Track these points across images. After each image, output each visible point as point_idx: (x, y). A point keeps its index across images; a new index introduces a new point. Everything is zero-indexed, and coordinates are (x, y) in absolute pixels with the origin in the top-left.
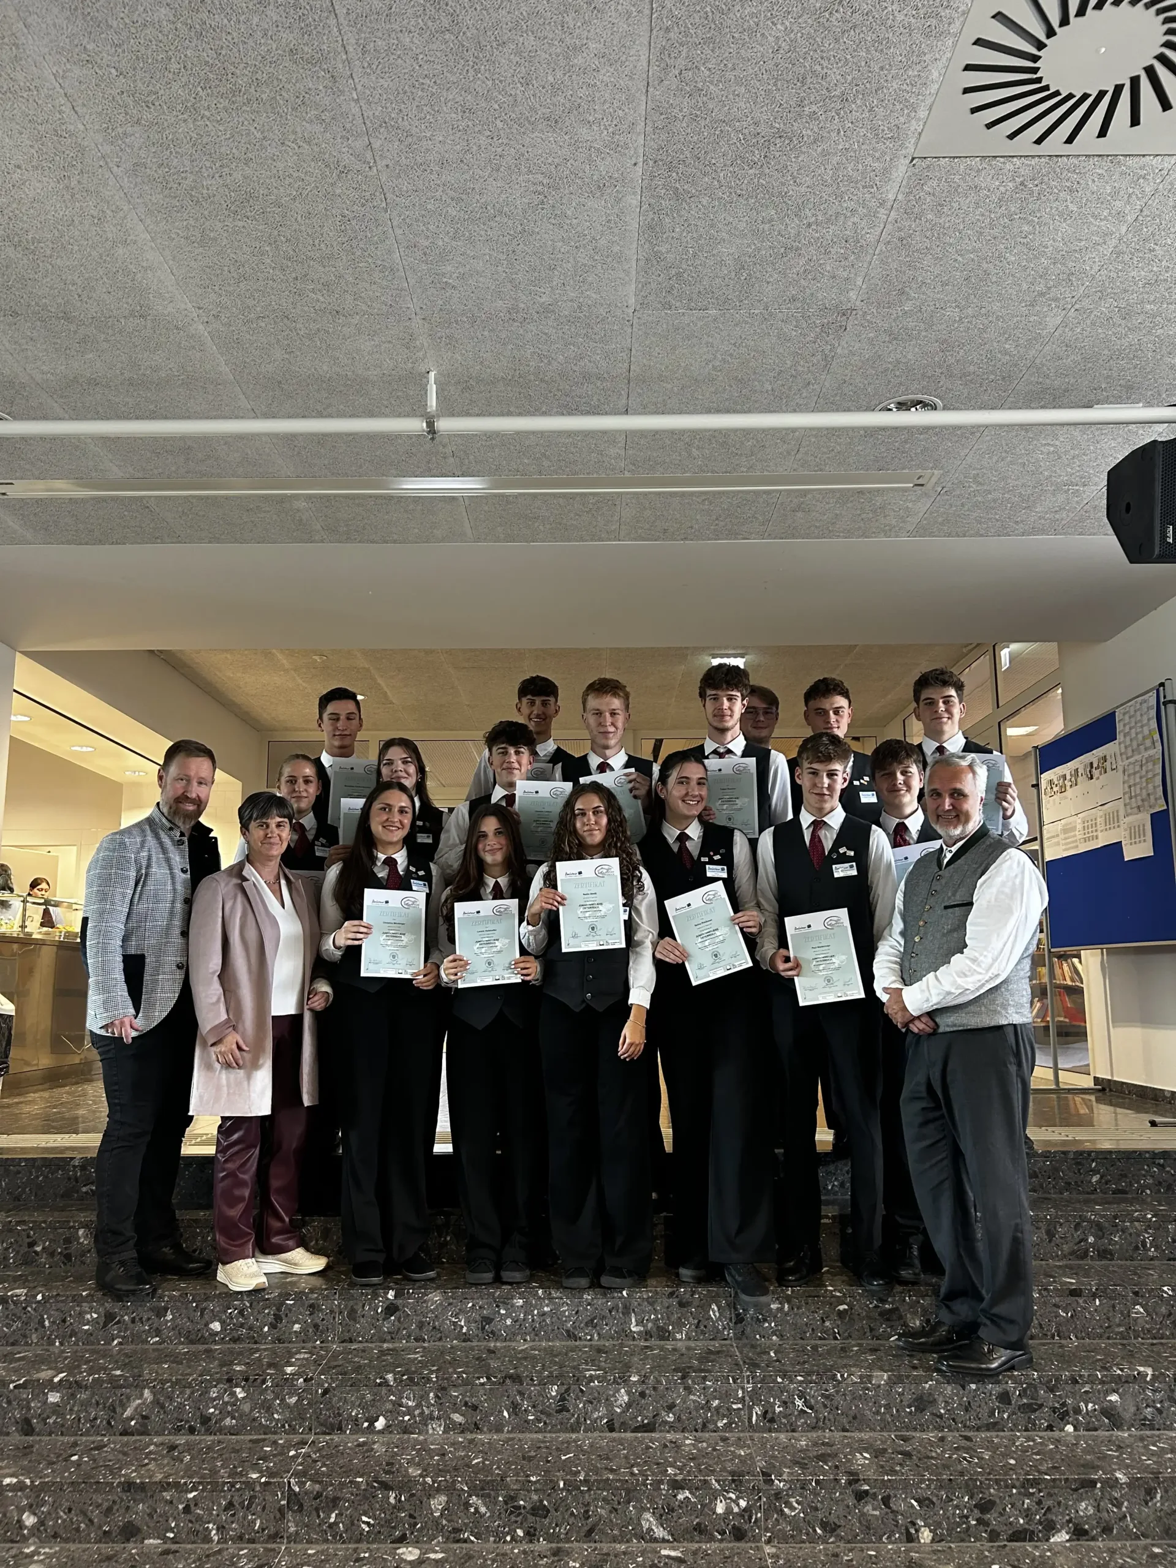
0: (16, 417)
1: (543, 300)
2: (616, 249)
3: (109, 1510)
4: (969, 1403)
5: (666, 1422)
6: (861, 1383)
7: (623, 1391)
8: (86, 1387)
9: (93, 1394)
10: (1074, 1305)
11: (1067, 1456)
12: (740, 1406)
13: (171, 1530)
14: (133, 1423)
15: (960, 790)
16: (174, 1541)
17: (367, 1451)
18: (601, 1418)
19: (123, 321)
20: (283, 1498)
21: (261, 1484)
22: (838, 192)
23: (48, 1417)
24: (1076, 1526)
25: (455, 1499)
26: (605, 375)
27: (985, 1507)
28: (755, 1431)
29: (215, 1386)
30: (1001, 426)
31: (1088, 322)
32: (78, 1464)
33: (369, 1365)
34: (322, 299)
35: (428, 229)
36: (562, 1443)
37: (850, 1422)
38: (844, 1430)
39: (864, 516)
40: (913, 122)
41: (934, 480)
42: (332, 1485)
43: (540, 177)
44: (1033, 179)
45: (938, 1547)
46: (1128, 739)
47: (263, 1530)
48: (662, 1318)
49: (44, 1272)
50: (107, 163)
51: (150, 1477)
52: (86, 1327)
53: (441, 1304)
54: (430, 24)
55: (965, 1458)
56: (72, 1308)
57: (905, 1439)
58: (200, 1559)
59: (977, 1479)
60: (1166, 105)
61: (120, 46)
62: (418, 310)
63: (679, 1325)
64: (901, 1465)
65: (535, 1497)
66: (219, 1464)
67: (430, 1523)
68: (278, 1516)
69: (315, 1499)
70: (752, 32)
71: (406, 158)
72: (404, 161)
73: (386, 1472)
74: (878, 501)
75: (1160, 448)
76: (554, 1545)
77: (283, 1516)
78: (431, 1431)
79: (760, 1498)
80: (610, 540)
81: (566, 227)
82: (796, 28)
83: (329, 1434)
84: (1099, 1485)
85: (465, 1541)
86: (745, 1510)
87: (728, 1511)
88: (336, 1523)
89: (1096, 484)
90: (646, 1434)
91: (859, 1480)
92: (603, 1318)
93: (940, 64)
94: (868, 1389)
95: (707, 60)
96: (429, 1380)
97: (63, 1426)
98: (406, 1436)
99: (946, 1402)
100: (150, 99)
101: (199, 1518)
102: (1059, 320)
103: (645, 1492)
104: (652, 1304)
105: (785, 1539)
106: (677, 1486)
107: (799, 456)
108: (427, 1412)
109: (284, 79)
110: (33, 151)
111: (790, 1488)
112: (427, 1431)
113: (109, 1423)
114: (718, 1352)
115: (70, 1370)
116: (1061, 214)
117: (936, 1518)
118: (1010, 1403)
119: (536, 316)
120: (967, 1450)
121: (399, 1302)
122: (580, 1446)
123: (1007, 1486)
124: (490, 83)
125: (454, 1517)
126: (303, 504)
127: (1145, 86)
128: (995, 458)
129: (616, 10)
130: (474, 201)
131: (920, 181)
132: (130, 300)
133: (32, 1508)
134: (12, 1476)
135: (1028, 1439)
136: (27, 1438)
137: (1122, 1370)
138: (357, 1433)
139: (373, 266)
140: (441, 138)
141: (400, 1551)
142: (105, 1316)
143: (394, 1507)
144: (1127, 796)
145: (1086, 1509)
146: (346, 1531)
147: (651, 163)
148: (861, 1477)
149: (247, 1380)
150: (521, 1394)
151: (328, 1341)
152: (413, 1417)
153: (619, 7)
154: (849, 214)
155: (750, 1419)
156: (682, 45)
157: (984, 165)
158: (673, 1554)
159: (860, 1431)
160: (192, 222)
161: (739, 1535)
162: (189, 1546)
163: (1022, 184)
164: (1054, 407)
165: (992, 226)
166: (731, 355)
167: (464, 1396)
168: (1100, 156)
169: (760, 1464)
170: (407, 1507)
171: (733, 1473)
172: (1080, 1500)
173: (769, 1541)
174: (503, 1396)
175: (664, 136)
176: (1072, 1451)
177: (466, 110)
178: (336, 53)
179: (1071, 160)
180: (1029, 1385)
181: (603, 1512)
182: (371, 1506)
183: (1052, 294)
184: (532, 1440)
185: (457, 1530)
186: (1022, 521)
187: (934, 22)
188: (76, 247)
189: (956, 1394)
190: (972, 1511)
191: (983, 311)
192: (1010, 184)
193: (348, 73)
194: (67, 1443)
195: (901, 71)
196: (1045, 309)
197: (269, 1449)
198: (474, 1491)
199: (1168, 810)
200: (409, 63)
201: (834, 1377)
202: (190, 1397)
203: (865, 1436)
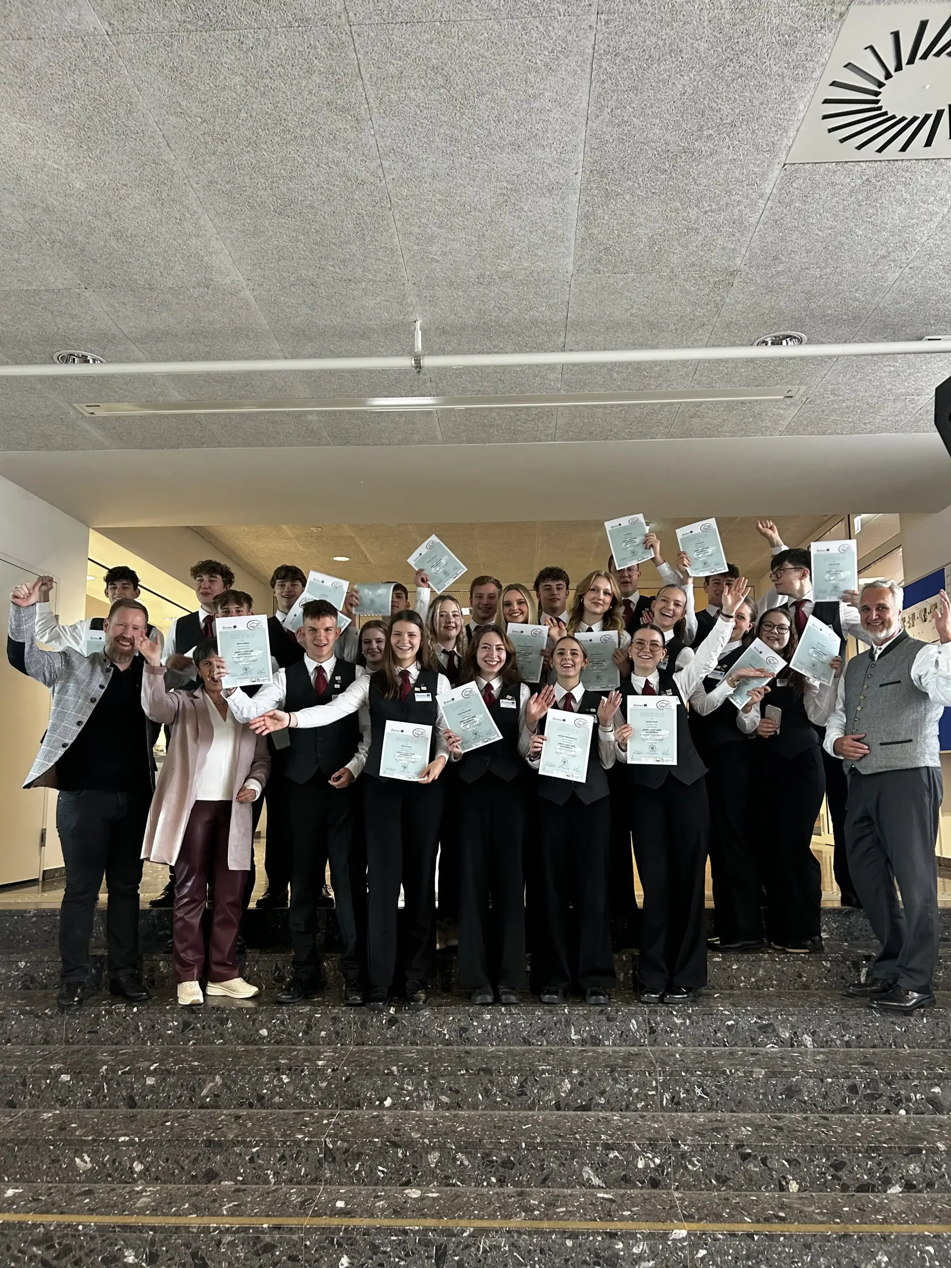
1: (503, 269)
2: (560, 232)
3: (196, 1160)
4: (826, 1092)
5: (599, 1104)
6: (745, 1076)
7: (566, 1081)
8: (174, 1074)
9: (179, 1079)
10: (907, 1022)
11: (900, 1131)
12: (654, 1093)
13: (241, 1175)
14: (208, 1100)
15: (883, 604)
16: (242, 1182)
17: (380, 1121)
18: (551, 1101)
19: (191, 289)
20: (321, 1153)
21: (305, 1142)
22: (728, 189)
23: (147, 1095)
24: (907, 1181)
25: (446, 1155)
26: (549, 321)
27: (838, 1166)
28: (665, 1111)
29: (268, 1074)
31: (920, 277)
32: (172, 1128)
33: (378, 1061)
34: (339, 272)
35: (420, 221)
36: (523, 1117)
37: (736, 1106)
38: (732, 1111)
39: (745, 420)
40: (785, 140)
41: (801, 392)
42: (356, 1143)
43: (505, 184)
44: (876, 177)
45: (803, 1195)
47: (307, 1175)
48: (595, 1029)
50: (189, 182)
51: (224, 1137)
52: (169, 1032)
53: (429, 1018)
54: (430, 82)
55: (823, 1132)
56: (158, 1018)
57: (778, 1118)
58: (262, 1195)
59: (832, 1146)
61: (205, 102)
62: (410, 278)
63: (608, 1035)
64: (775, 1135)
65: (504, 1154)
66: (273, 1128)
67: (428, 1172)
68: (318, 1165)
69: (344, 1153)
70: (665, 82)
71: (408, 173)
72: (405, 176)
73: (395, 1135)
74: (757, 409)
76: (519, 1189)
77: (321, 1165)
78: (425, 1108)
79: (670, 1157)
80: (548, 441)
81: (523, 218)
82: (698, 78)
83: (351, 1109)
84: (924, 1152)
85: (454, 1185)
86: (659, 1166)
87: (647, 1166)
88: (359, 1171)
89: (928, 394)
90: (584, 1113)
91: (743, 1145)
92: (550, 1029)
93: (806, 99)
94: (750, 1081)
95: (632, 102)
96: (423, 1071)
97: (157, 1101)
98: (407, 1112)
99: (809, 1092)
100: (225, 138)
101: (260, 1166)
102: (897, 275)
103: (585, 1152)
104: (586, 1019)
105: (689, 1187)
106: (608, 1147)
107: (696, 377)
108: (422, 1094)
109: (322, 122)
110: (136, 174)
111: (692, 1151)
112: (423, 1108)
113: (191, 1100)
114: (637, 1055)
115: (161, 1062)
116: (897, 201)
117: (802, 1174)
118: (857, 1093)
119: (497, 280)
120: (825, 1126)
121: (398, 1016)
122: (536, 1120)
123: (855, 1151)
124: (471, 121)
125: (445, 1168)
126: (314, 418)
128: (848, 377)
129: (566, 70)
130: (456, 201)
131: (790, 179)
132: (198, 275)
133: (139, 1158)
134: (124, 1135)
135: (871, 1119)
136: (132, 1110)
137: (943, 1070)
138: (371, 1109)
139: (378, 248)
140: (433, 160)
141: (406, 1191)
142: (183, 1024)
143: (402, 1160)
145: (914, 1169)
146: (367, 1177)
147: (588, 172)
148: (745, 1143)
149: (290, 1069)
150: (491, 1082)
151: (346, 1044)
152: (412, 1098)
153: (568, 68)
154: (736, 204)
155: (662, 1102)
156: (613, 91)
157: (839, 168)
158: (606, 1196)
159: (744, 1112)
160: (248, 220)
161: (655, 1184)
162: (254, 1186)
163: (867, 180)
165: (845, 210)
166: (645, 305)
167: (449, 1083)
168: (926, 159)
169: (670, 1133)
170: (411, 1160)
171: (650, 1139)
172: (910, 1162)
173: (677, 1189)
174: (478, 1083)
175: (598, 153)
176: (904, 1128)
177: (454, 140)
178: (361, 103)
179: (905, 163)
180: (872, 1080)
181: (554, 1166)
182: (385, 1159)
183: (891, 257)
184: (500, 1115)
185: (447, 1177)
186: (870, 423)
187: (801, 71)
188: (162, 240)
189: (816, 1086)
190: (828, 1169)
191: (839, 270)
192: (859, 181)
193: (369, 117)
194: (162, 1113)
195: (776, 106)
196: (886, 268)
197: (308, 1119)
198: (459, 1149)
200: (413, 109)
201: (724, 1072)
202: (249, 1081)
203: (748, 1115)
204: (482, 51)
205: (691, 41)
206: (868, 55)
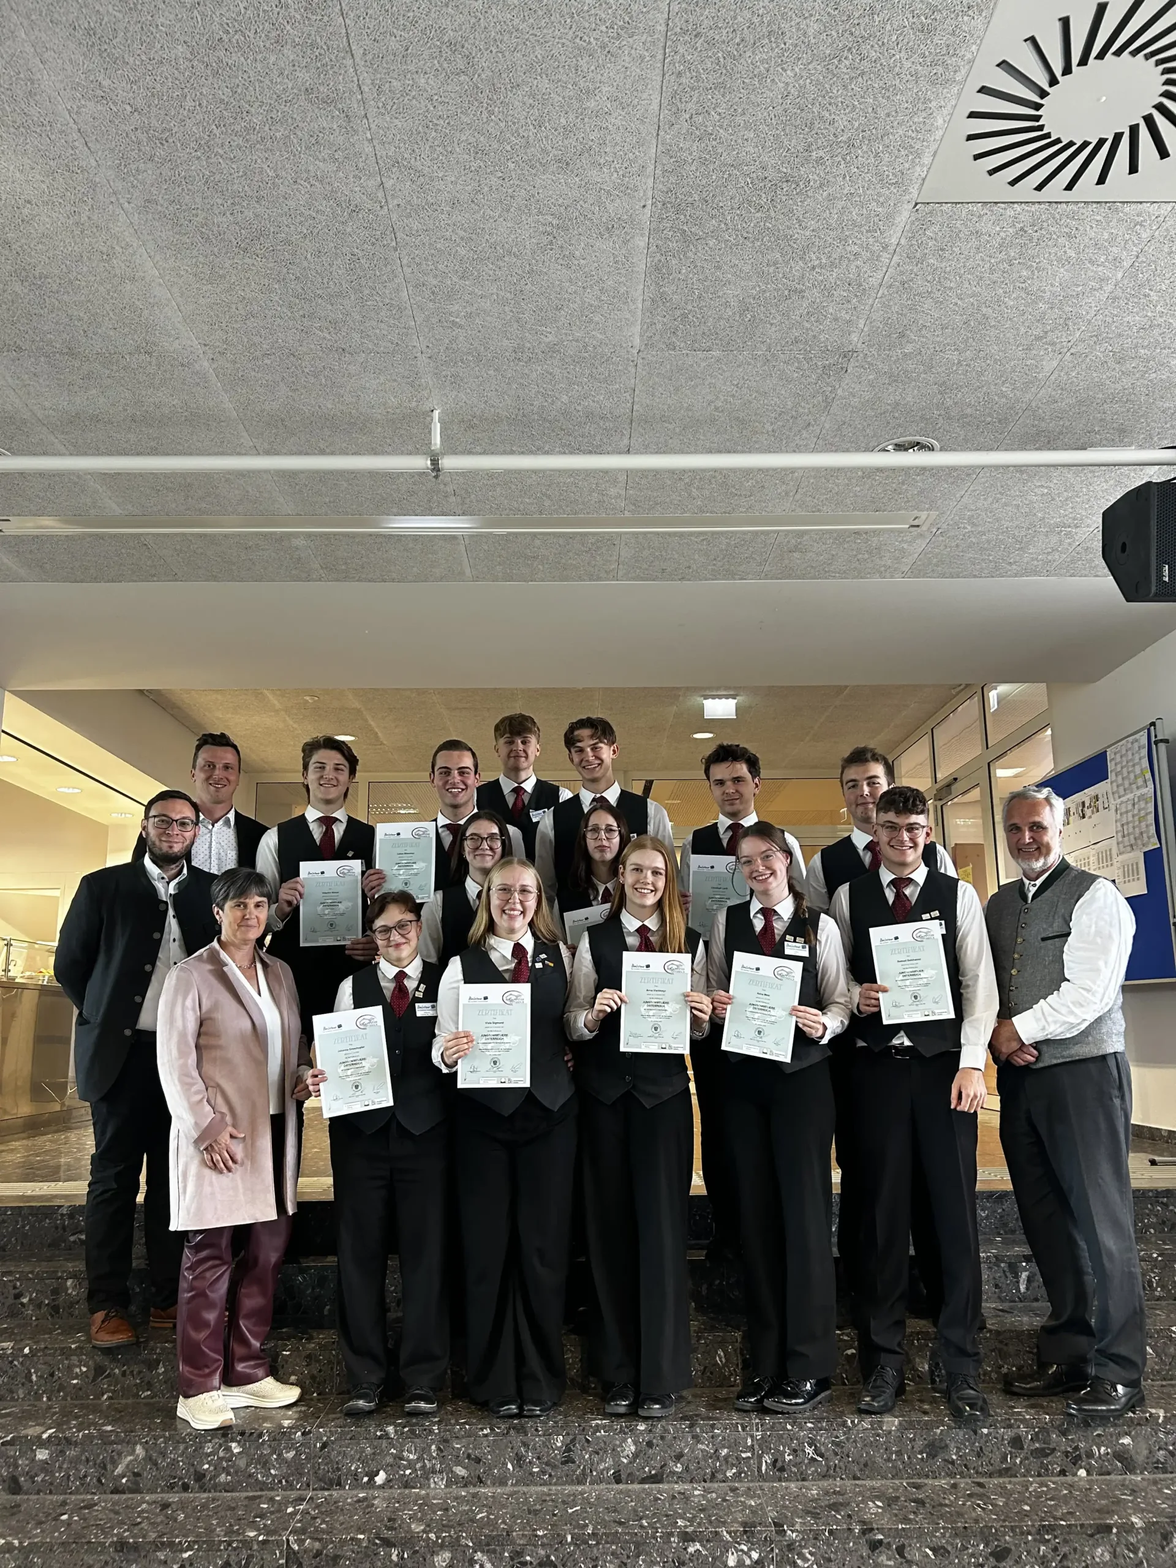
0: (14, 453)
1: (547, 340)
2: (623, 290)
4: (981, 1448)
5: (673, 1473)
6: (872, 1429)
7: (629, 1440)
8: (76, 1444)
9: (83, 1451)
11: (1081, 1501)
12: (749, 1454)
14: (124, 1481)
15: (1039, 822)
17: (368, 1507)
18: (608, 1469)
19: (127, 357)
20: (281, 1557)
21: (258, 1542)
22: (843, 236)
23: (37, 1475)
25: (459, 1556)
26: (609, 415)
27: (1001, 1554)
28: (765, 1481)
29: (210, 1441)
30: (997, 467)
31: (1084, 366)
32: (68, 1524)
34: (329, 337)
35: (436, 268)
36: (569, 1495)
37: (861, 1470)
38: (855, 1478)
39: (860, 556)
40: (918, 168)
41: (930, 521)
42: (332, 1542)
43: (550, 218)
44: (1033, 225)
46: (1120, 778)
49: (31, 1324)
50: (118, 199)
51: (144, 1537)
52: (75, 1382)
54: (445, 65)
55: (979, 1505)
56: (59, 1362)
57: (918, 1487)
59: (992, 1526)
60: (1164, 153)
61: (136, 82)
62: (424, 349)
64: (914, 1513)
65: (542, 1552)
66: (214, 1522)
69: (315, 1557)
70: (762, 78)
71: (418, 197)
72: (415, 201)
73: (388, 1529)
74: (875, 541)
75: (1155, 489)
78: (432, 1486)
79: (772, 1550)
80: (608, 580)
81: (573, 267)
82: (805, 74)
83: (328, 1489)
84: (1115, 1530)
89: (1088, 526)
90: (654, 1486)
91: (872, 1529)
93: (945, 111)
94: (878, 1435)
95: (717, 105)
96: (431, 1432)
97: (51, 1484)
98: (407, 1491)
99: (957, 1447)
100: (164, 136)
102: (1055, 363)
103: (654, 1545)
106: (687, 1538)
107: (798, 497)
108: (428, 1465)
109: (298, 118)
110: (44, 186)
111: (803, 1539)
112: (429, 1485)
113: (99, 1481)
115: (59, 1425)
116: (1059, 260)
118: (1022, 1448)
119: (541, 356)
120: (981, 1496)
122: (587, 1499)
123: (1022, 1533)
124: (503, 125)
126: (299, 542)
127: (1144, 134)
128: (990, 500)
129: (630, 54)
130: (484, 241)
131: (923, 225)
132: (135, 336)
135: (1041, 1485)
136: (15, 1497)
138: (356, 1488)
139: (381, 304)
140: (453, 179)
142: (95, 1370)
144: (1120, 834)
145: (1102, 1555)
147: (660, 205)
148: (875, 1526)
149: (243, 1434)
150: (525, 1445)
151: (326, 1393)
152: (415, 1470)
153: (633, 52)
154: (852, 258)
155: (760, 1468)
156: (693, 89)
157: (985, 211)
159: (872, 1479)
160: (201, 259)
163: (1022, 229)
164: (1049, 449)
165: (992, 271)
166: (733, 396)
167: (467, 1448)
168: (1098, 202)
169: (772, 1514)
171: (744, 1524)
172: (1096, 1546)
174: (507, 1447)
175: (673, 179)
176: (1086, 1496)
177: (478, 151)
178: (352, 92)
179: (1071, 207)
180: (1042, 1429)
183: (1049, 339)
184: (537, 1493)
186: (1015, 562)
187: (940, 70)
188: (84, 284)
189: (968, 1440)
190: (987, 1559)
191: (982, 354)
192: (1011, 230)
193: (363, 113)
194: (57, 1502)
195: (906, 119)
196: (1042, 353)
197: (265, 1506)
198: (479, 1546)
199: (1160, 848)
200: (423, 104)
201: (844, 1424)
202: (183, 1453)
203: (877, 1484)
204: (516, 21)
205: (798, 20)
206: (1028, 49)
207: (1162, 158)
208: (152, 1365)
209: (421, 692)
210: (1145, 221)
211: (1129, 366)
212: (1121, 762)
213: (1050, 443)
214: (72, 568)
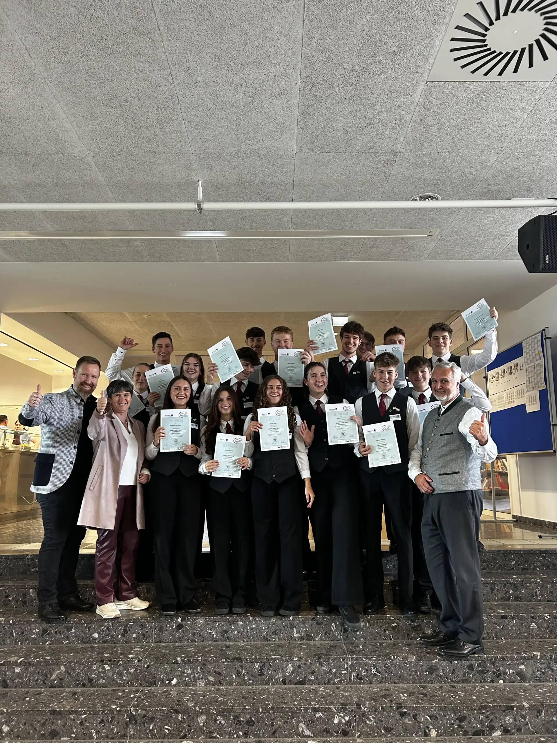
1: (252, 147)
2: (287, 123)
3: (44, 724)
4: (454, 670)
5: (310, 680)
6: (403, 661)
7: (290, 665)
8: (33, 665)
9: (37, 668)
10: (503, 623)
11: (500, 695)
12: (346, 672)
13: (74, 733)
14: (55, 682)
15: (446, 379)
16: (75, 738)
17: (168, 695)
18: (280, 678)
19: (53, 156)
20: (127, 718)
21: (117, 711)
22: (392, 98)
23: (15, 679)
24: (504, 728)
25: (210, 718)
26: (282, 183)
27: (462, 719)
28: (353, 684)
29: (95, 664)
30: (469, 208)
31: (509, 159)
32: (29, 702)
33: (169, 654)
34: (148, 146)
35: (198, 113)
36: (261, 690)
37: (398, 679)
38: (395, 683)
39: (404, 250)
40: (427, 65)
41: (437, 233)
42: (151, 711)
43: (251, 89)
44: (483, 92)
45: (439, 738)
46: (528, 355)
47: (118, 733)
48: (309, 630)
49: (13, 610)
50: (45, 81)
51: (64, 708)
52: (33, 636)
53: (203, 624)
54: (199, 16)
55: (452, 696)
56: (27, 627)
57: (424, 687)
59: (458, 706)
60: (545, 58)
61: (52, 26)
62: (193, 151)
63: (317, 634)
64: (422, 699)
65: (248, 716)
66: (97, 701)
67: (198, 729)
68: (125, 726)
69: (143, 718)
70: (351, 23)
72: (187, 81)
73: (178, 705)
74: (411, 243)
75: (543, 219)
76: (257, 739)
77: (127, 726)
78: (198, 685)
79: (355, 716)
80: (284, 261)
81: (263, 113)
82: (372, 20)
83: (150, 687)
84: (515, 709)
85: (215, 737)
86: (348, 721)
87: (340, 722)
88: (153, 730)
89: (513, 236)
90: (301, 686)
92: (281, 630)
93: (439, 38)
94: (406, 663)
95: (330, 35)
96: (198, 660)
97: (22, 683)
98: (186, 688)
99: (443, 669)
100: (66, 51)
101: (87, 727)
102: (495, 158)
103: (300, 713)
104: (303, 623)
105: (367, 735)
106: (315, 710)
107: (374, 222)
108: (196, 676)
109: (130, 42)
110: (10, 75)
111: (369, 711)
113: (44, 682)
114: (335, 646)
115: (26, 656)
116: (496, 109)
117: (438, 725)
118: (473, 670)
119: (249, 155)
120: (453, 692)
121: (184, 623)
122: (270, 692)
123: (472, 709)
124: (227, 45)
125: (210, 726)
126: (139, 243)
127: (536, 48)
128: (465, 223)
129: (287, 11)
130: (220, 100)
131: (430, 92)
132: (56, 146)
133: (7, 723)
135: (482, 687)
136: (5, 689)
137: (526, 654)
138: (163, 686)
139: (172, 131)
140: (204, 71)
142: (43, 631)
143: (181, 721)
144: (528, 382)
145: (509, 720)
146: (158, 733)
147: (304, 83)
148: (403, 706)
149: (110, 661)
150: (241, 667)
151: (149, 642)
152: (190, 678)
153: (289, 10)
154: (397, 108)
155: (350, 678)
156: (318, 27)
157: (460, 85)
159: (403, 683)
160: (86, 109)
161: (345, 733)
162: (83, 741)
163: (478, 94)
164: (493, 199)
165: (464, 114)
166: (342, 174)
167: (214, 668)
168: (514, 81)
169: (355, 699)
170: (187, 721)
171: (342, 704)
172: (506, 715)
173: (359, 736)
174: (233, 668)
175: (310, 70)
176: (503, 692)
177: (216, 58)
178: (155, 30)
179: (501, 83)
180: (482, 661)
181: (280, 723)
182: (170, 721)
183: (492, 146)
184: (246, 689)
185: (211, 732)
186: (478, 253)
187: (437, 18)
188: (31, 121)
189: (448, 666)
190: (455, 721)
191: (460, 154)
192: (473, 95)
193: (161, 39)
194: (24, 692)
195: (421, 41)
196: (489, 153)
197: (121, 694)
198: (219, 713)
199: (547, 389)
200: (189, 35)
201: (390, 658)
202: (83, 669)
203: (405, 686)
206: (478, 8)
207: (544, 60)
208: (69, 629)
209: (198, 314)
210: (537, 90)
211: (531, 159)
212: (529, 348)
213: (494, 197)
214: (31, 256)
